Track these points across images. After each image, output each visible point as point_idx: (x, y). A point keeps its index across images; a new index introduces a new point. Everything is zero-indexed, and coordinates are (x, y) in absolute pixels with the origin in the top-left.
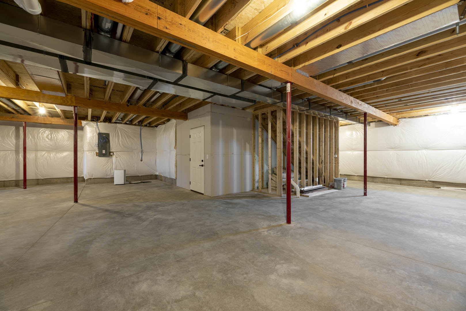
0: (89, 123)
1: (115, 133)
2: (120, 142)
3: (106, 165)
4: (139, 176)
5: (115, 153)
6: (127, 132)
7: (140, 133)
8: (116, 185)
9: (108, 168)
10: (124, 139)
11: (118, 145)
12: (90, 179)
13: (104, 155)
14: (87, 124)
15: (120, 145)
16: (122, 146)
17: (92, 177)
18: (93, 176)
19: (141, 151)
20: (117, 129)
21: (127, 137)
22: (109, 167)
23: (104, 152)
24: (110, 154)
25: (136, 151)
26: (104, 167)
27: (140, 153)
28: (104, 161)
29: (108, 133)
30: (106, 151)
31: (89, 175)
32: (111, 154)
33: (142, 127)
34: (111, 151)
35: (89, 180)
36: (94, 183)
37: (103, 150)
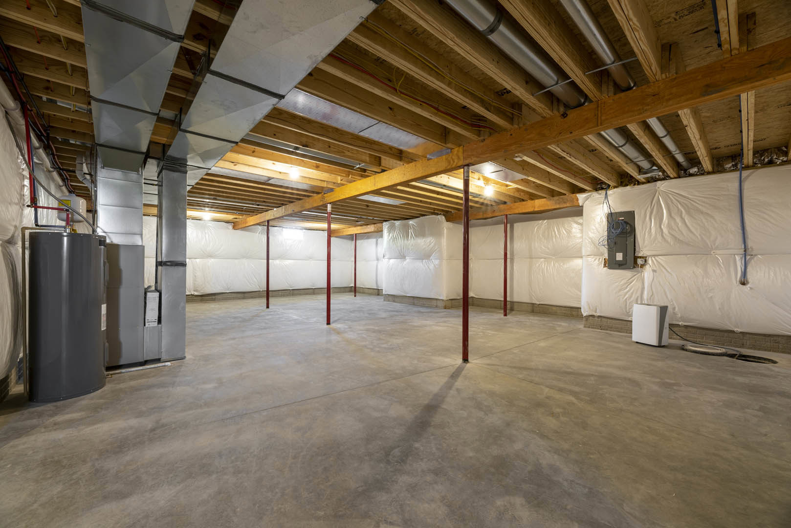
0: (591, 195)
1: (649, 208)
2: (665, 231)
3: (626, 288)
4: (733, 332)
5: (650, 262)
6: (688, 198)
7: (738, 194)
8: (637, 342)
9: (630, 297)
10: (678, 220)
11: (659, 238)
12: (593, 316)
13: (620, 265)
14: (587, 199)
15: (662, 236)
16: (669, 239)
17: (596, 312)
18: (598, 311)
19: (742, 251)
20: (657, 193)
21: (688, 213)
22: (632, 293)
23: (619, 257)
24: (635, 262)
25: (718, 252)
26: (620, 293)
27: (738, 258)
28: (620, 279)
29: (631, 212)
30: (625, 256)
31: (590, 308)
32: (640, 261)
33: (745, 173)
34: (640, 255)
35: (591, 318)
36: (601, 328)
37: (617, 254)
